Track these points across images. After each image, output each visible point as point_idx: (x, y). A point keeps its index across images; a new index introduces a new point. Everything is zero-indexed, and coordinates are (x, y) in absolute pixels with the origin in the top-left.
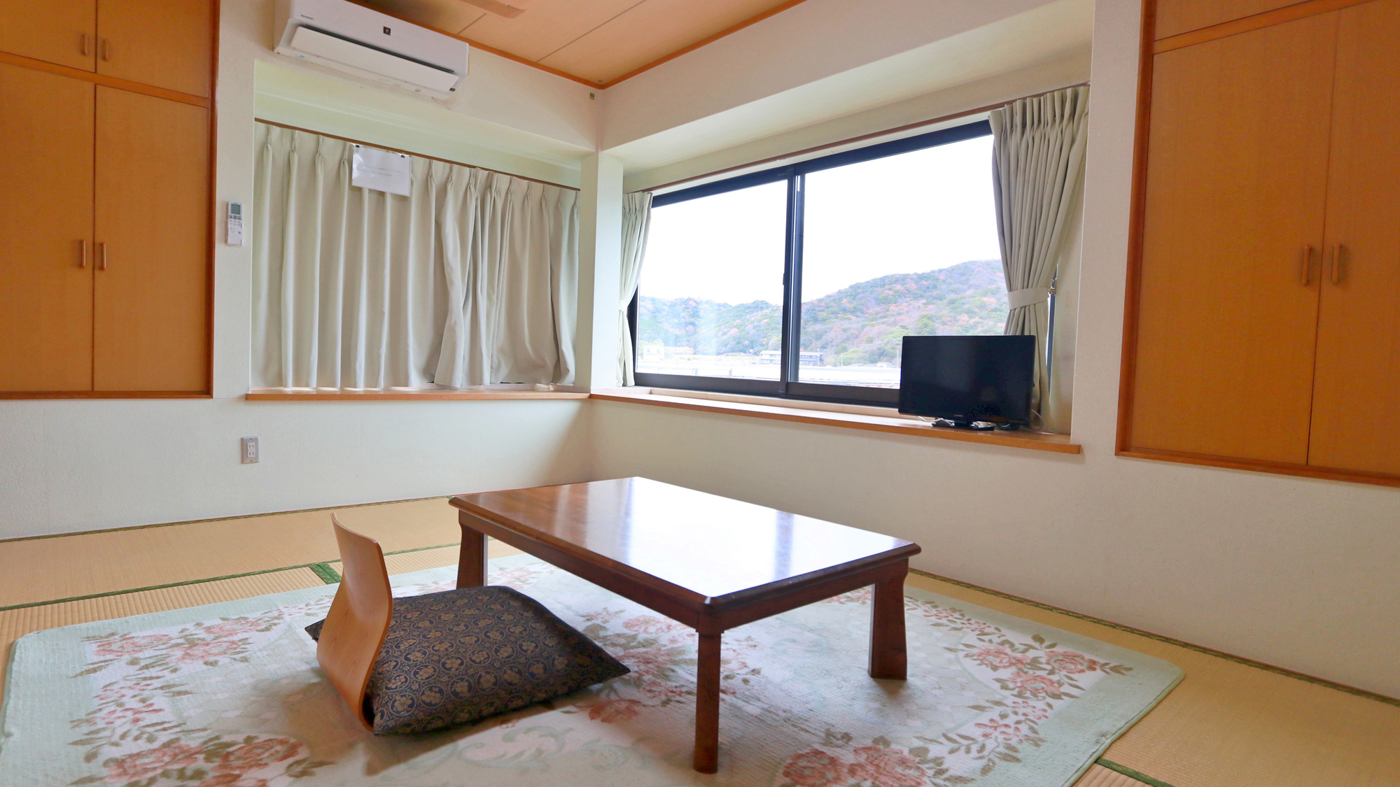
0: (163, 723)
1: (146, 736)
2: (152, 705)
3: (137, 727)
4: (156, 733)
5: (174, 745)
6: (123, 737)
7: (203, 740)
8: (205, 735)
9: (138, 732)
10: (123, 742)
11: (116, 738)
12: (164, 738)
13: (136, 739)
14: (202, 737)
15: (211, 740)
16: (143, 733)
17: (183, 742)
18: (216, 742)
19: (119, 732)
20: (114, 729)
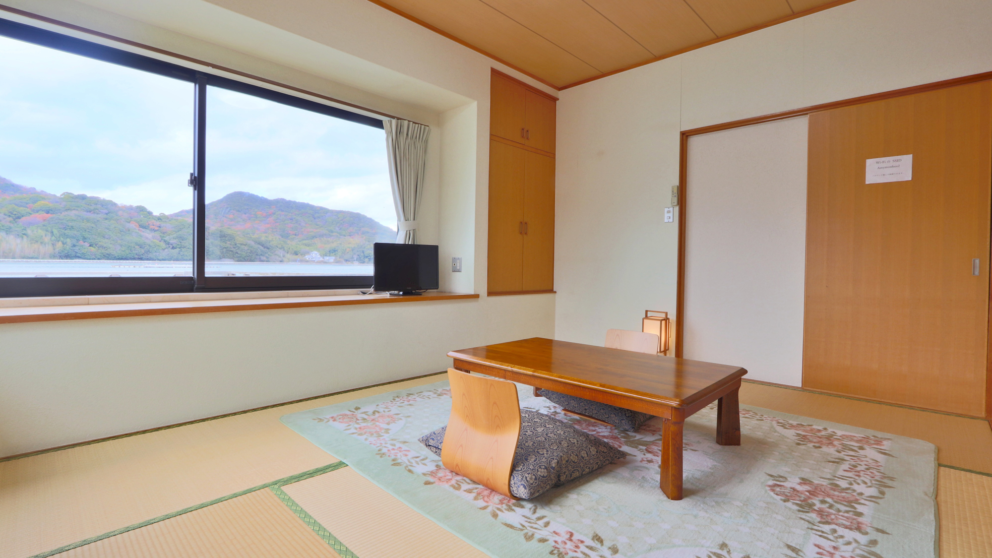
0: (820, 536)
1: (836, 535)
2: (818, 553)
3: (838, 544)
4: (829, 533)
5: (824, 520)
6: (849, 543)
7: (807, 514)
8: (804, 516)
9: (839, 540)
10: (851, 540)
11: (854, 545)
12: (826, 528)
13: (842, 537)
14: (806, 516)
15: (802, 511)
16: (837, 538)
17: (819, 519)
18: (801, 509)
19: (850, 548)
20: (852, 552)
